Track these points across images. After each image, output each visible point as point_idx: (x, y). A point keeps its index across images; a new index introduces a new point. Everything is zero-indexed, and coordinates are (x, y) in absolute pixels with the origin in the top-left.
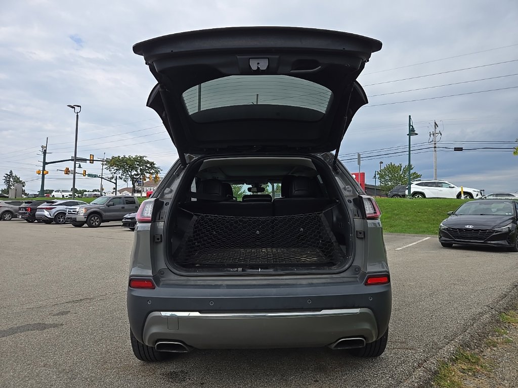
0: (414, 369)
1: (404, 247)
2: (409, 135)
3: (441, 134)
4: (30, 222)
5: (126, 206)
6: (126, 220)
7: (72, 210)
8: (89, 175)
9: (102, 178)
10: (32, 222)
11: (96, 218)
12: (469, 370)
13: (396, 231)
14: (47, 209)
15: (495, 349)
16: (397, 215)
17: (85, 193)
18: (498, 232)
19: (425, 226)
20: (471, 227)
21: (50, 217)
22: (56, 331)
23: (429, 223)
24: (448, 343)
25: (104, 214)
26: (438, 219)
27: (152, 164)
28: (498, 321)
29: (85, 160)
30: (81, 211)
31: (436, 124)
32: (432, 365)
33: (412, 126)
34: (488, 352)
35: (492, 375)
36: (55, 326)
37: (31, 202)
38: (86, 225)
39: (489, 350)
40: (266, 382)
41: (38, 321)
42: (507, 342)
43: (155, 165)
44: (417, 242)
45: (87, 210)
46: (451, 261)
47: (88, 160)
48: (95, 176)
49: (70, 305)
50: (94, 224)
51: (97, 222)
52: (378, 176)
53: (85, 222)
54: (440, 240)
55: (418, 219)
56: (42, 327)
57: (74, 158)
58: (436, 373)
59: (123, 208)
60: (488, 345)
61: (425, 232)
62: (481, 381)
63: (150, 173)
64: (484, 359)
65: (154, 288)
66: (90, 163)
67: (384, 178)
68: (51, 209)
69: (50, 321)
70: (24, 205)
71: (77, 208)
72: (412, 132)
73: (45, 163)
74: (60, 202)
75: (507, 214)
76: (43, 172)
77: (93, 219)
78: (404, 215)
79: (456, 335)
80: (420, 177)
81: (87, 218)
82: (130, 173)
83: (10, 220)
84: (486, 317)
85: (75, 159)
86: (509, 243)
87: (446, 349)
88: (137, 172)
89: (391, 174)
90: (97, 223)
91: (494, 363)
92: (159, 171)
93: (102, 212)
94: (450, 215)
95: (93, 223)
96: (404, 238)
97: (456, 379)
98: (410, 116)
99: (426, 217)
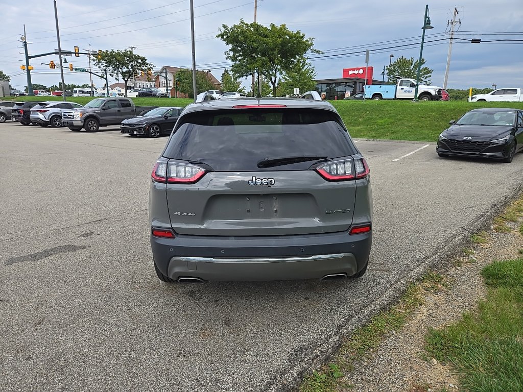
0: (386, 289)
1: (402, 157)
2: (424, 28)
3: (460, 23)
4: (25, 125)
5: (122, 109)
6: (125, 126)
7: (67, 114)
8: (76, 69)
9: (91, 73)
10: (27, 125)
11: (93, 122)
12: (433, 288)
13: (397, 138)
14: (41, 111)
15: (459, 268)
16: (400, 120)
17: (75, 89)
18: (494, 144)
19: (427, 132)
20: (469, 138)
21: (45, 120)
22: (86, 253)
23: (430, 129)
24: (419, 265)
25: (101, 118)
26: (440, 125)
27: (143, 59)
28: (468, 242)
29: (69, 53)
30: (77, 115)
31: (456, 11)
32: (401, 285)
33: (429, 18)
34: (452, 271)
35: (450, 292)
36: (84, 248)
37: (23, 104)
38: (83, 130)
39: (454, 269)
40: (267, 300)
41: (68, 243)
42: (471, 262)
43: (147, 61)
44: (415, 151)
45: (83, 114)
46: (443, 175)
47: (73, 53)
48: (83, 71)
49: (91, 226)
50: (92, 129)
51: (95, 126)
52: (386, 72)
53: (83, 127)
54: (437, 151)
55: (421, 124)
56: (73, 248)
57: (58, 51)
58: (404, 291)
59: (119, 111)
60: (454, 265)
61: (425, 138)
62: (439, 297)
63: (142, 70)
64: (447, 277)
65: (174, 238)
66: (76, 56)
67: (393, 74)
68: (45, 111)
69: (78, 242)
70: (15, 107)
71: (73, 112)
72: (427, 25)
73: (28, 58)
74: (52, 103)
75: (507, 124)
76: (27, 68)
77: (90, 123)
78: (407, 120)
79: (428, 257)
80: (431, 73)
81: (84, 122)
82: (120, 70)
83: (4, 122)
84: (457, 240)
85: (60, 52)
86: (503, 155)
87: (416, 271)
88: (128, 68)
89: (401, 69)
90: (94, 128)
91: (454, 281)
92: (151, 68)
93: (99, 116)
94: (451, 124)
95: (90, 128)
96: (404, 146)
97: (419, 296)
98: (427, 6)
99: (429, 122)
